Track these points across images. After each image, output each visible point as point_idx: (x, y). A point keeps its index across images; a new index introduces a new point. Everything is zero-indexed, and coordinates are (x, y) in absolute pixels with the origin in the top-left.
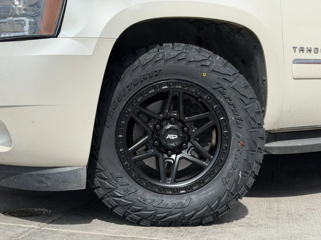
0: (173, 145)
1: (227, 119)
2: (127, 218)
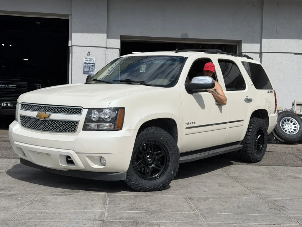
0: (150, 162)
1: (168, 153)
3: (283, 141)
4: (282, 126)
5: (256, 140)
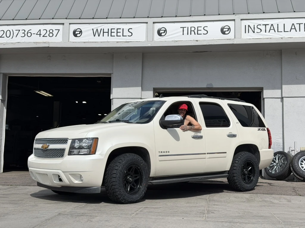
3: (302, 179)
4: (301, 164)
5: (245, 171)
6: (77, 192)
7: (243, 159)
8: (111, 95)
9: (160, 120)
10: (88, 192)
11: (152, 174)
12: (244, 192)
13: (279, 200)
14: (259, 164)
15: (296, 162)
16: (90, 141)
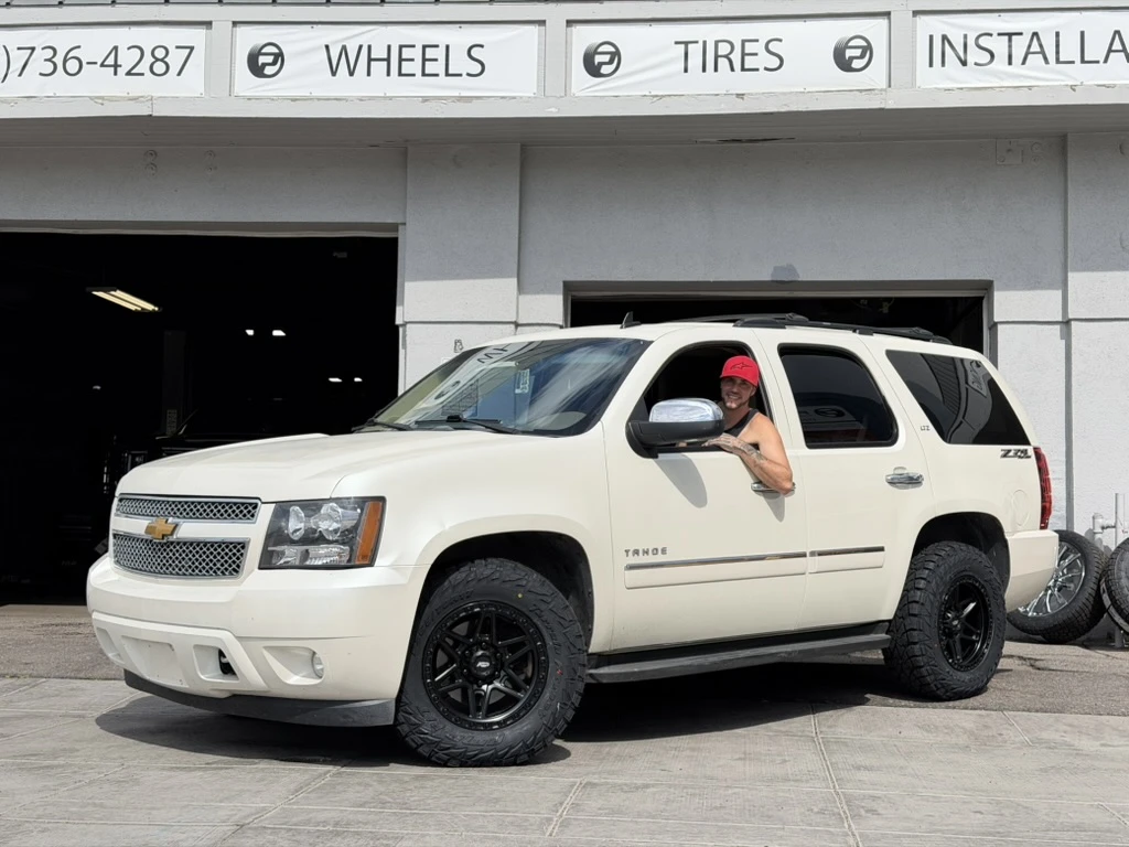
0: (485, 673)
1: (544, 644)
2: (433, 759)
5: (953, 619)
6: (297, 720)
7: (945, 574)
8: (399, 310)
9: (630, 419)
10: (342, 720)
11: (599, 642)
12: (951, 704)
13: (1097, 739)
14: (1005, 591)
15: (1123, 574)
16: (350, 512)
